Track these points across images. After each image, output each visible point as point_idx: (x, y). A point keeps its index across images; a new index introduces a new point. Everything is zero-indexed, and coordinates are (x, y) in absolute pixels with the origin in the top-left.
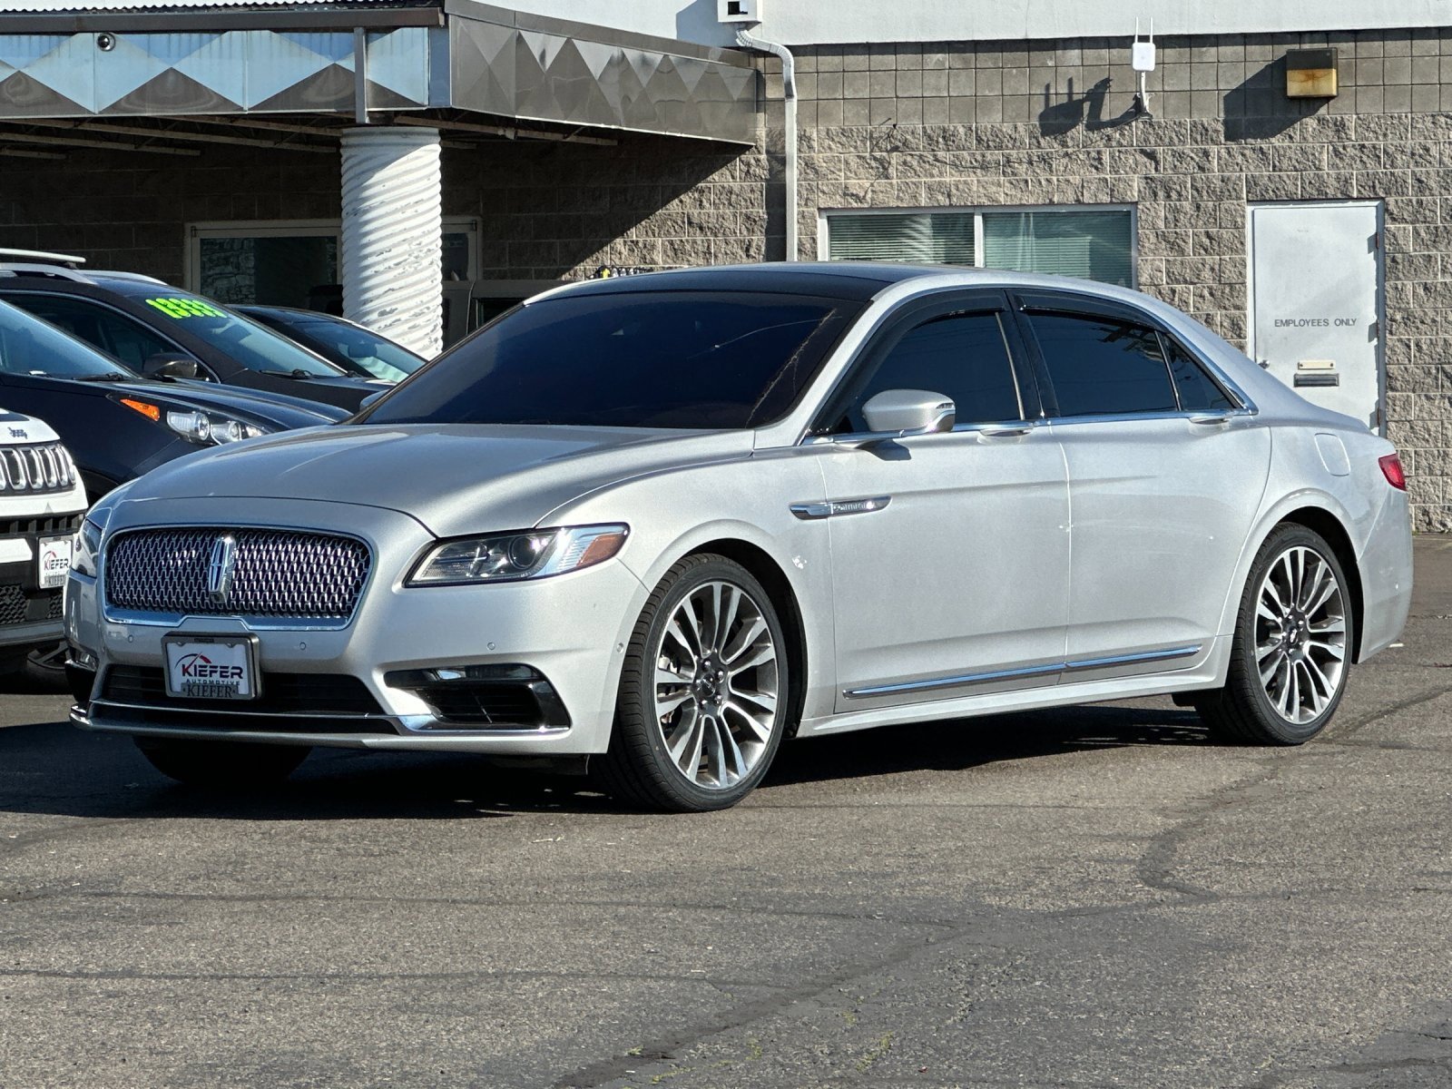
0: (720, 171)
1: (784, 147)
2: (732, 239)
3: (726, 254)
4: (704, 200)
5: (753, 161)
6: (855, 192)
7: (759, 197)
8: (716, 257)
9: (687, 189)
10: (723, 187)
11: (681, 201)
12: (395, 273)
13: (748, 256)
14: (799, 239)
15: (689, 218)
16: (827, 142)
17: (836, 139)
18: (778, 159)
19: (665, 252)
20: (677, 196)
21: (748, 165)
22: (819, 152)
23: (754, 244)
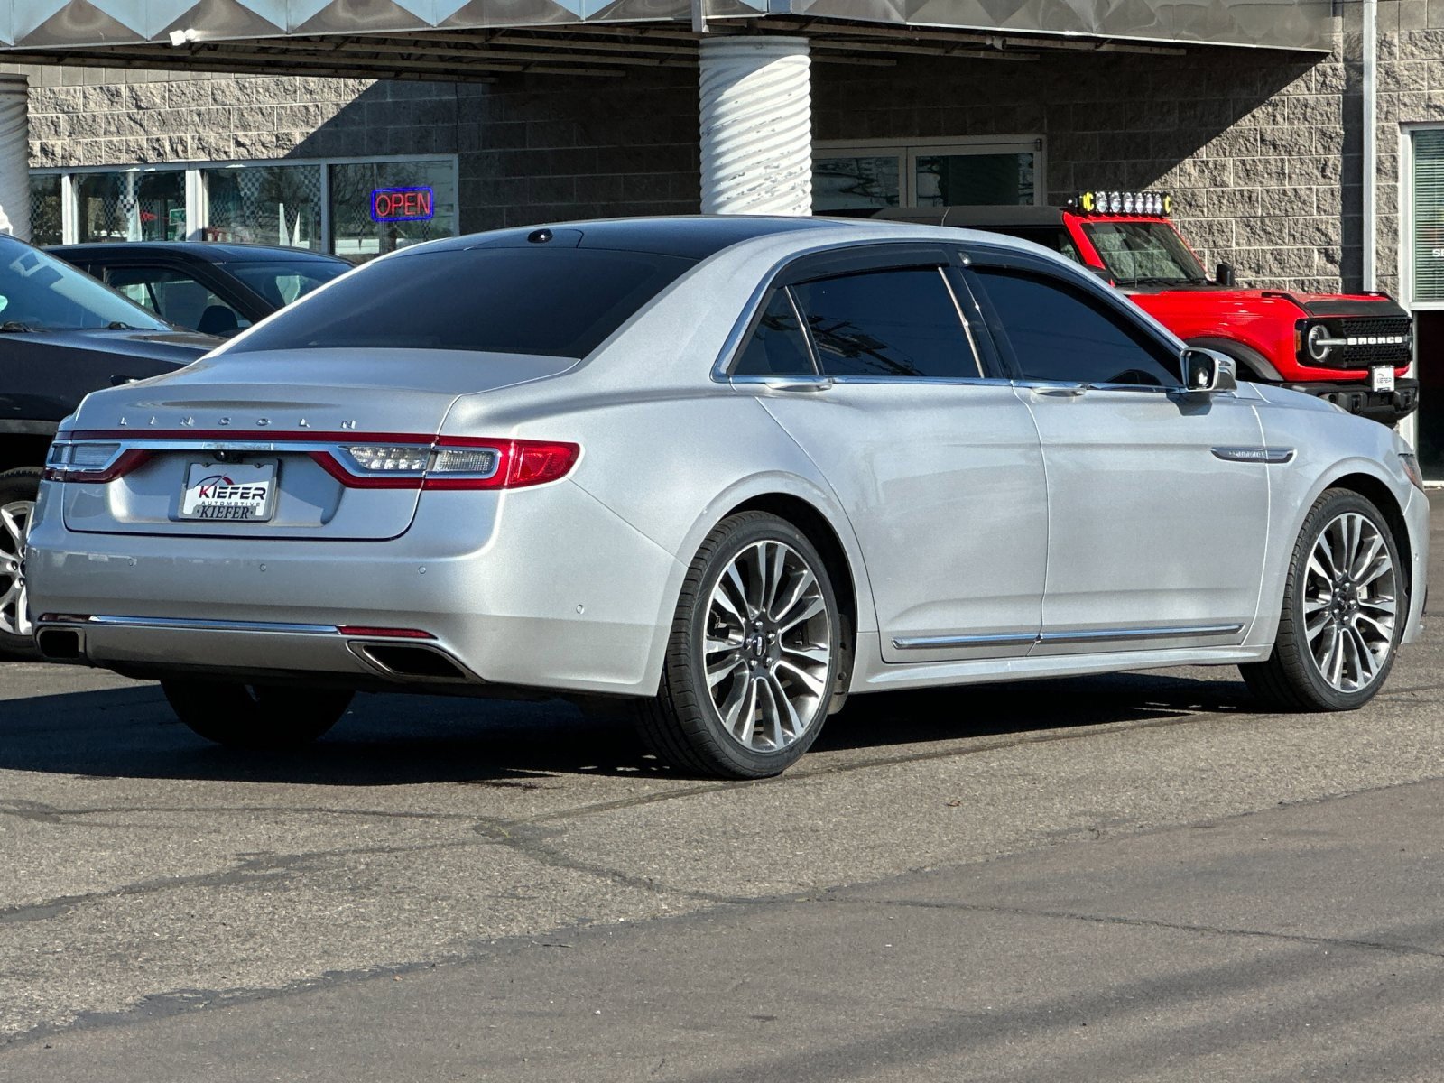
0: (1296, 82)
1: (1362, 55)
2: (1306, 158)
3: (1301, 174)
4: (1278, 116)
5: (1329, 71)
6: (1438, 104)
7: (1335, 111)
8: (1290, 178)
9: (1260, 103)
10: (1298, 100)
11: (1254, 116)
12: (749, 199)
13: (1324, 176)
14: (1379, 158)
15: (1261, 135)
16: (1410, 48)
17: (1419, 44)
18: (1355, 67)
19: (1236, 173)
20: (1249, 111)
21: (1324, 74)
22: (1401, 59)
23: (1330, 163)
